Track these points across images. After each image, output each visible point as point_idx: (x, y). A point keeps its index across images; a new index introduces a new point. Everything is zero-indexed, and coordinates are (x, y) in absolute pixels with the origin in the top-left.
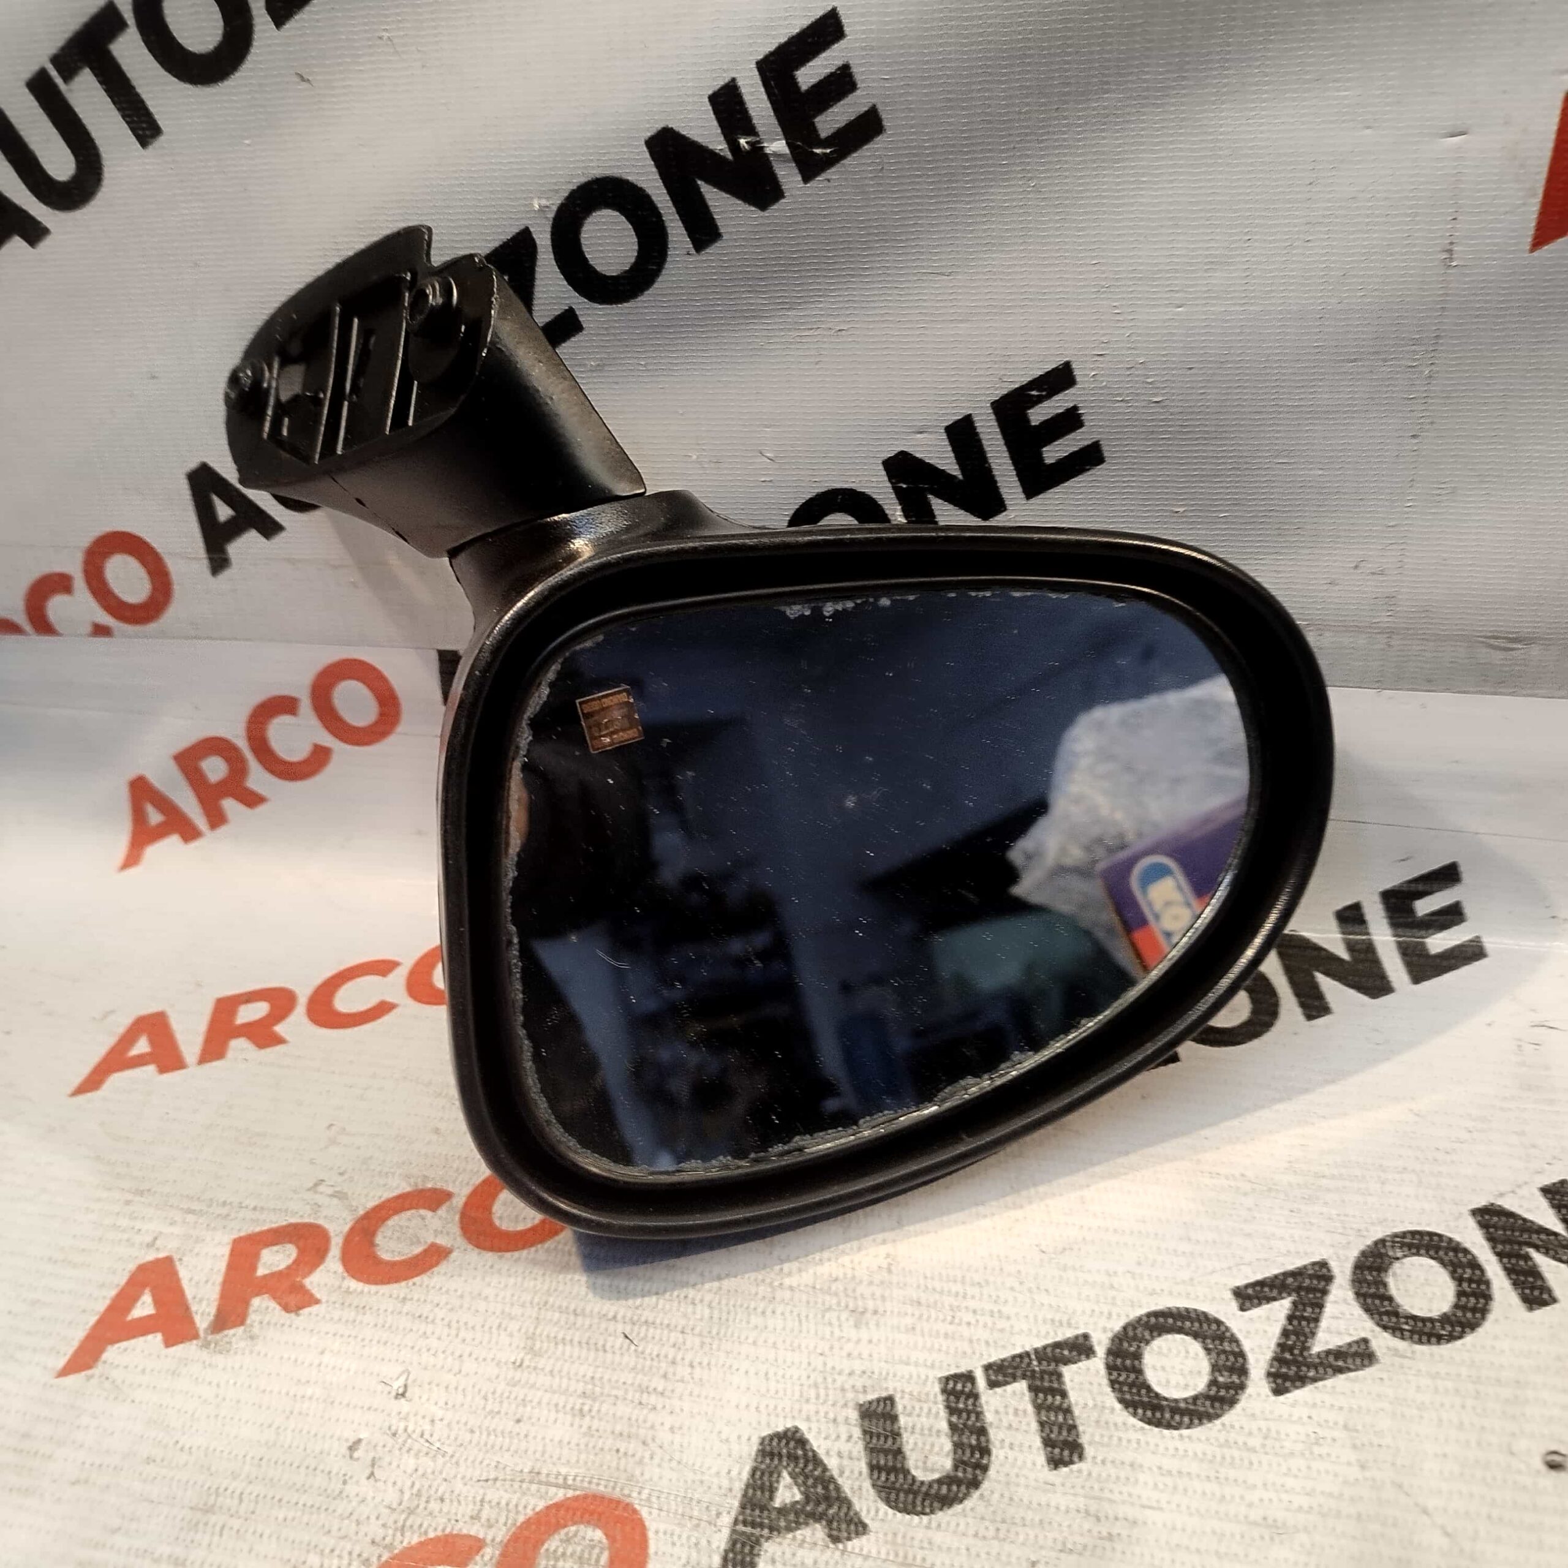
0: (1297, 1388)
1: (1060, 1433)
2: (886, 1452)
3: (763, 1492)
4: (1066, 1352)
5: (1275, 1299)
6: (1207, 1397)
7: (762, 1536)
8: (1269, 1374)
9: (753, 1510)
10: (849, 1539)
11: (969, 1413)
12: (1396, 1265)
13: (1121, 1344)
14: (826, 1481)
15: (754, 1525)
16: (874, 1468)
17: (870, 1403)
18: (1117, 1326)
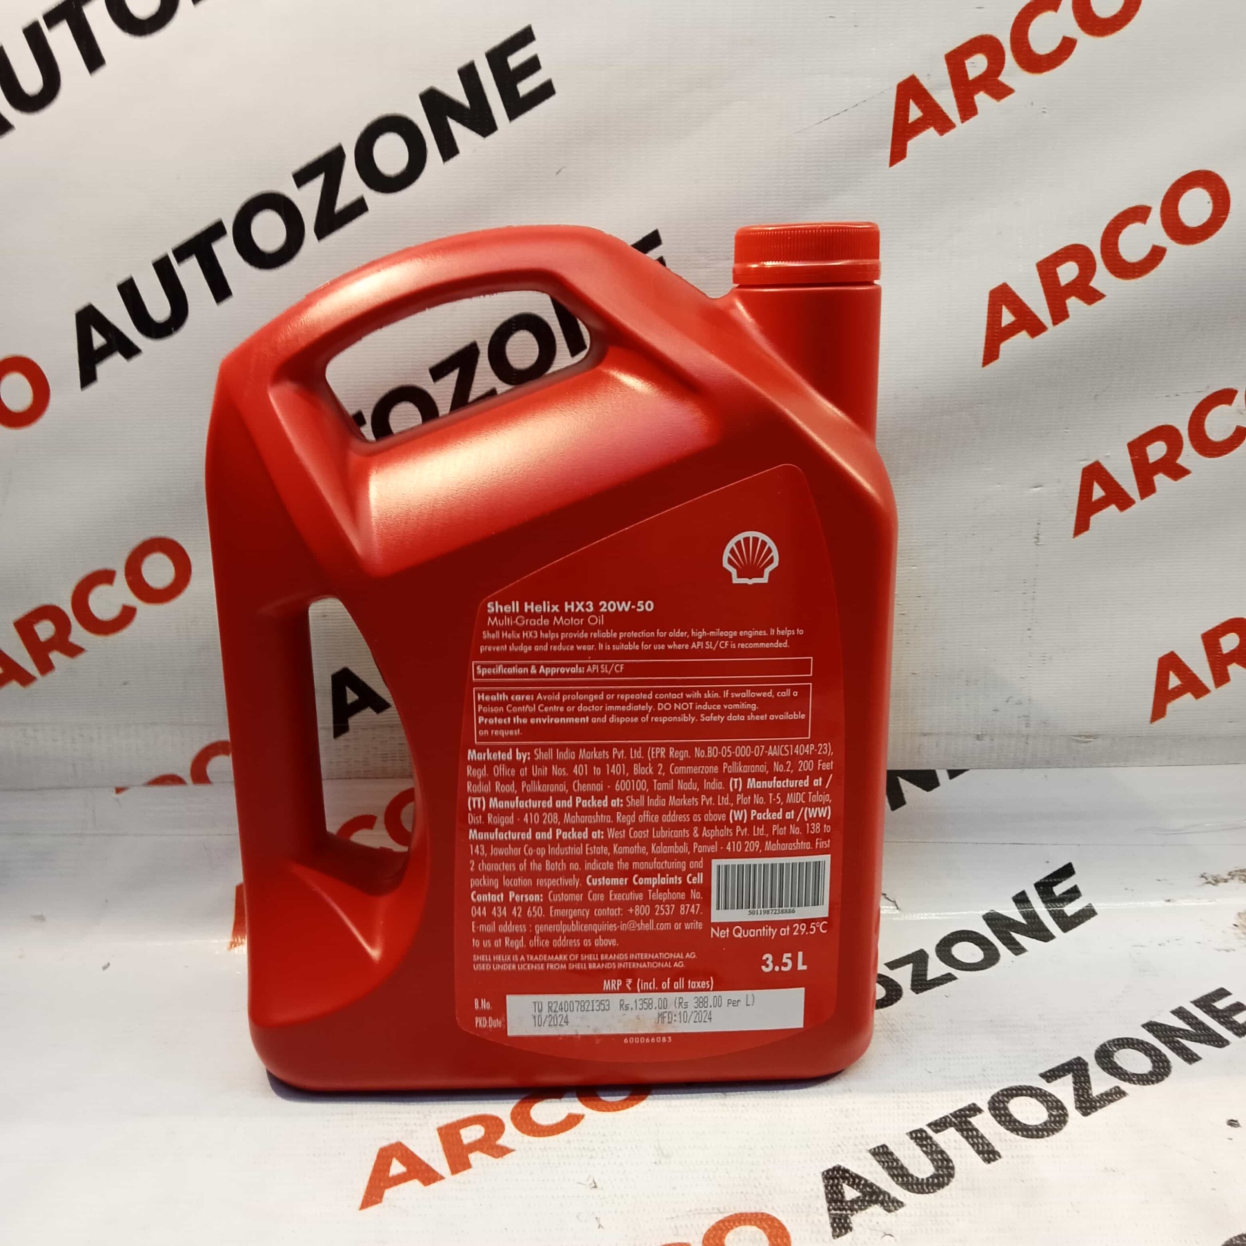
0: (1093, 1112)
1: (983, 1147)
2: (896, 1168)
3: (837, 1194)
4: (967, 1112)
5: (1062, 1076)
6: (1051, 1122)
7: (848, 1214)
8: (1077, 1108)
9: (836, 1203)
10: (896, 1209)
11: (931, 1146)
12: (1116, 1055)
13: (994, 1104)
14: (871, 1185)
15: (840, 1210)
16: (893, 1176)
17: (874, 1149)
18: (989, 1098)
